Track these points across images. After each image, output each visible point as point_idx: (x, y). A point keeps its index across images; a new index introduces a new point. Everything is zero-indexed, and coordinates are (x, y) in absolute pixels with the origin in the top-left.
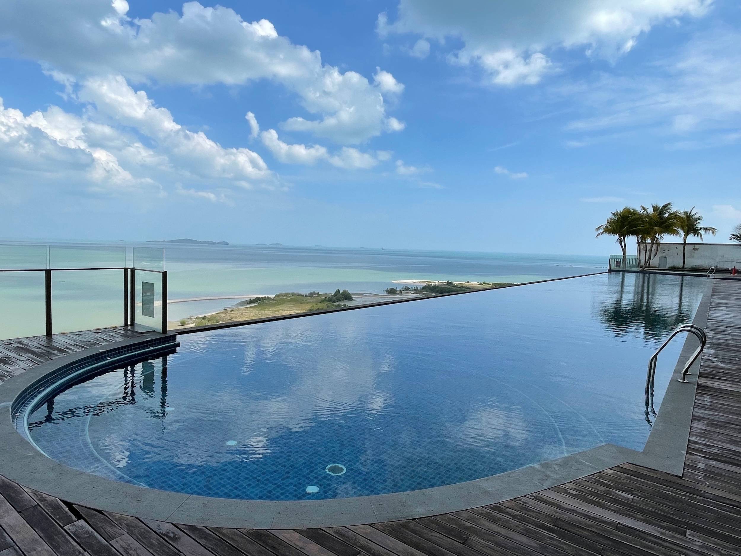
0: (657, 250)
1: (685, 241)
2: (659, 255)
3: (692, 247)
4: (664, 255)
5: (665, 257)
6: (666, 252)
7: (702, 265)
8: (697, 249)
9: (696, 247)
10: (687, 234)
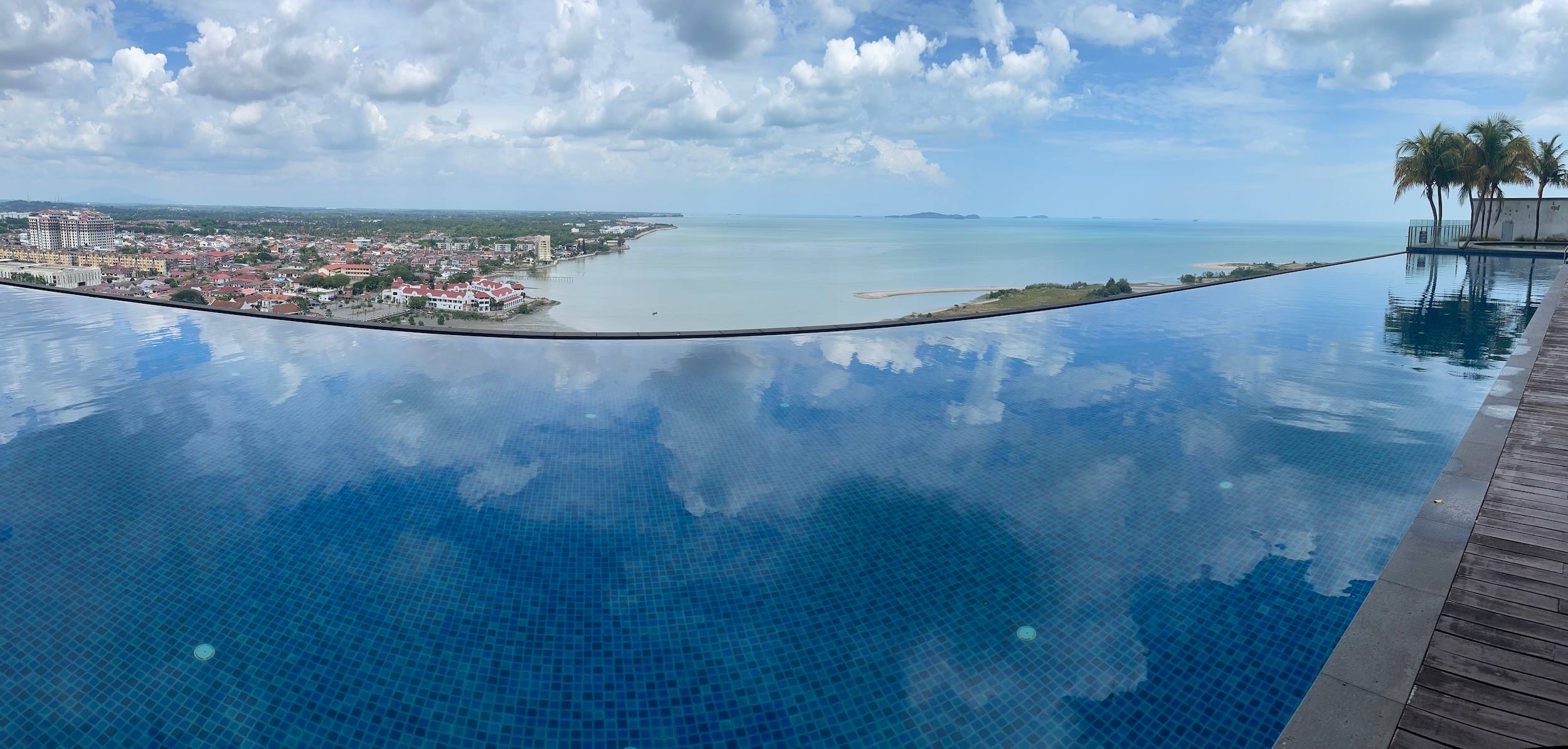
0: (1500, 211)
1: (1540, 193)
2: (1503, 218)
3: (1550, 203)
4: (1510, 218)
5: (1511, 223)
6: (1513, 213)
7: (1562, 235)
8: (1558, 208)
9: (1557, 203)
10: (1543, 183)
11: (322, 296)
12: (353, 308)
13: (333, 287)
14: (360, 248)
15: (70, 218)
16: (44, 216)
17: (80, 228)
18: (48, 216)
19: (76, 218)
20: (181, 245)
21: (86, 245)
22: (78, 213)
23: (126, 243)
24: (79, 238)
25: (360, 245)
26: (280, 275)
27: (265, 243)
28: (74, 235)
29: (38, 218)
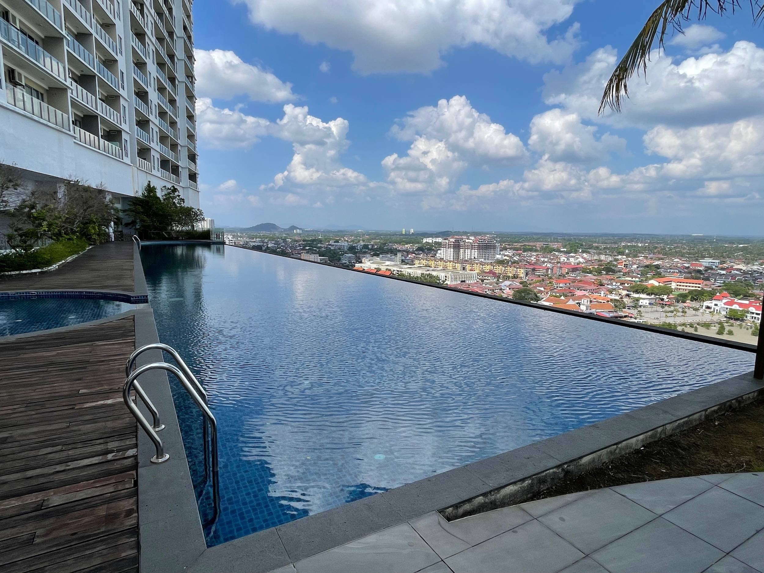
11: (641, 301)
12: (666, 312)
13: (656, 295)
14: (706, 267)
15: (467, 241)
16: (451, 240)
17: (472, 247)
18: (453, 240)
19: (471, 241)
20: (546, 260)
21: (475, 258)
22: (473, 238)
23: (506, 258)
24: (471, 253)
25: (707, 265)
26: (614, 284)
27: (616, 260)
28: (468, 251)
29: (447, 241)
